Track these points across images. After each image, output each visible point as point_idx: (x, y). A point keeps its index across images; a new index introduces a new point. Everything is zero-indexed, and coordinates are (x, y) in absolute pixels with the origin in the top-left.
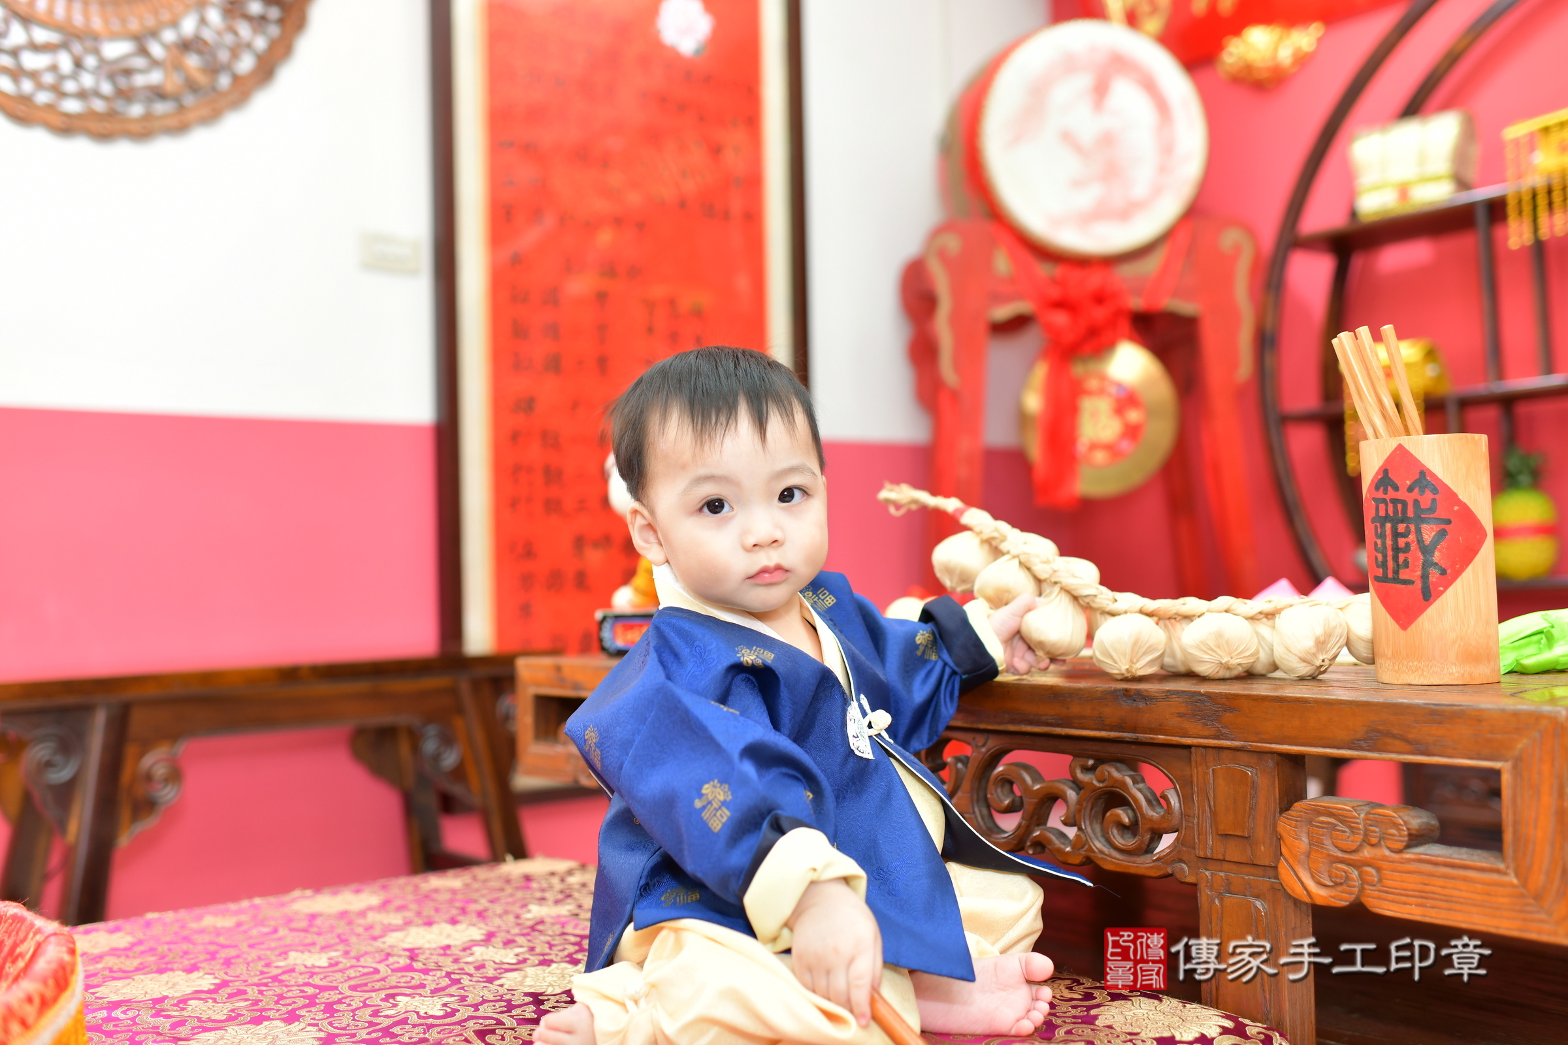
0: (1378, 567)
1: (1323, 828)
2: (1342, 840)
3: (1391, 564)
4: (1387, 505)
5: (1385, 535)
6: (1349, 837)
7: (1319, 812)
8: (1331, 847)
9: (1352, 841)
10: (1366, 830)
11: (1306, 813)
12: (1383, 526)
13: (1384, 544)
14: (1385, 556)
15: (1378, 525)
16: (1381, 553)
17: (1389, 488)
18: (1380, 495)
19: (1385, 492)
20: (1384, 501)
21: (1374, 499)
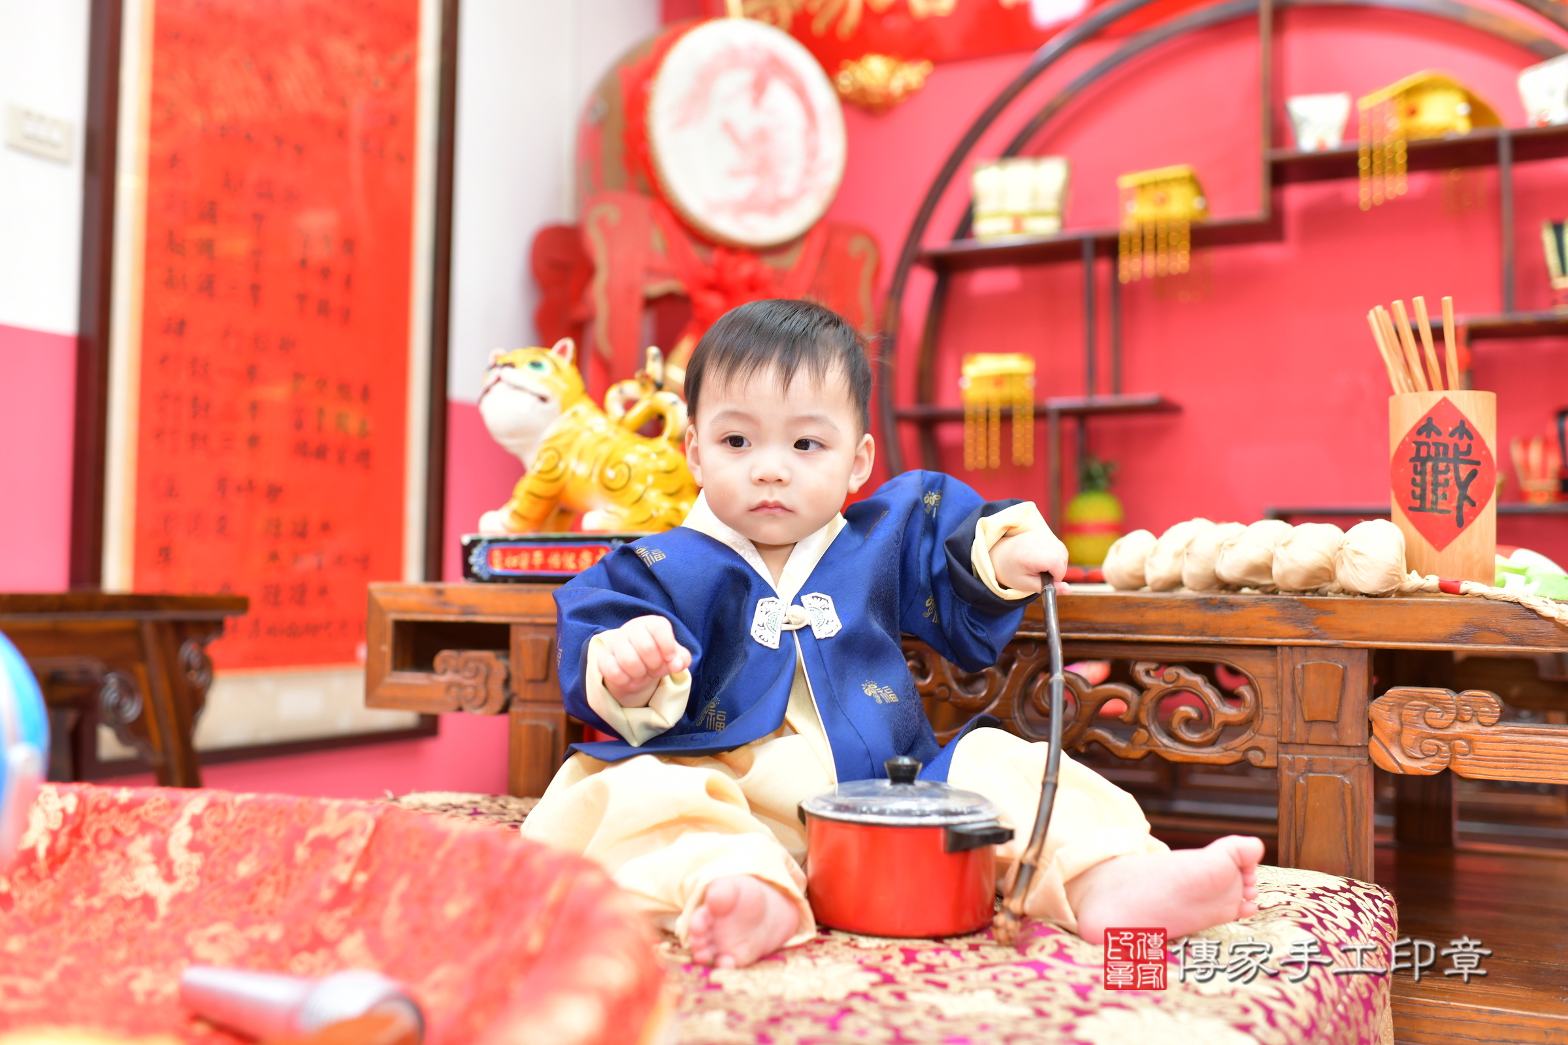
0: (1414, 497)
1: (1416, 710)
2: (1436, 719)
3: (1430, 496)
4: (1429, 446)
5: (1426, 473)
6: (1442, 716)
7: (1412, 697)
8: (1425, 726)
9: (1445, 720)
10: (1458, 709)
11: (1399, 698)
12: (1423, 463)
13: (1423, 480)
14: (1424, 490)
15: (1418, 464)
16: (1419, 487)
17: (1433, 433)
18: (1423, 438)
19: (1428, 436)
20: (1427, 444)
21: (1415, 442)
